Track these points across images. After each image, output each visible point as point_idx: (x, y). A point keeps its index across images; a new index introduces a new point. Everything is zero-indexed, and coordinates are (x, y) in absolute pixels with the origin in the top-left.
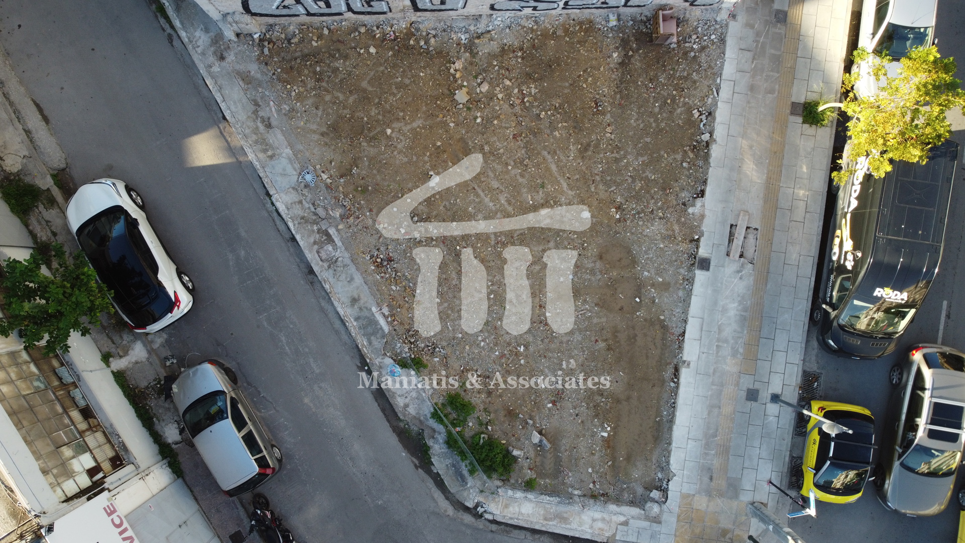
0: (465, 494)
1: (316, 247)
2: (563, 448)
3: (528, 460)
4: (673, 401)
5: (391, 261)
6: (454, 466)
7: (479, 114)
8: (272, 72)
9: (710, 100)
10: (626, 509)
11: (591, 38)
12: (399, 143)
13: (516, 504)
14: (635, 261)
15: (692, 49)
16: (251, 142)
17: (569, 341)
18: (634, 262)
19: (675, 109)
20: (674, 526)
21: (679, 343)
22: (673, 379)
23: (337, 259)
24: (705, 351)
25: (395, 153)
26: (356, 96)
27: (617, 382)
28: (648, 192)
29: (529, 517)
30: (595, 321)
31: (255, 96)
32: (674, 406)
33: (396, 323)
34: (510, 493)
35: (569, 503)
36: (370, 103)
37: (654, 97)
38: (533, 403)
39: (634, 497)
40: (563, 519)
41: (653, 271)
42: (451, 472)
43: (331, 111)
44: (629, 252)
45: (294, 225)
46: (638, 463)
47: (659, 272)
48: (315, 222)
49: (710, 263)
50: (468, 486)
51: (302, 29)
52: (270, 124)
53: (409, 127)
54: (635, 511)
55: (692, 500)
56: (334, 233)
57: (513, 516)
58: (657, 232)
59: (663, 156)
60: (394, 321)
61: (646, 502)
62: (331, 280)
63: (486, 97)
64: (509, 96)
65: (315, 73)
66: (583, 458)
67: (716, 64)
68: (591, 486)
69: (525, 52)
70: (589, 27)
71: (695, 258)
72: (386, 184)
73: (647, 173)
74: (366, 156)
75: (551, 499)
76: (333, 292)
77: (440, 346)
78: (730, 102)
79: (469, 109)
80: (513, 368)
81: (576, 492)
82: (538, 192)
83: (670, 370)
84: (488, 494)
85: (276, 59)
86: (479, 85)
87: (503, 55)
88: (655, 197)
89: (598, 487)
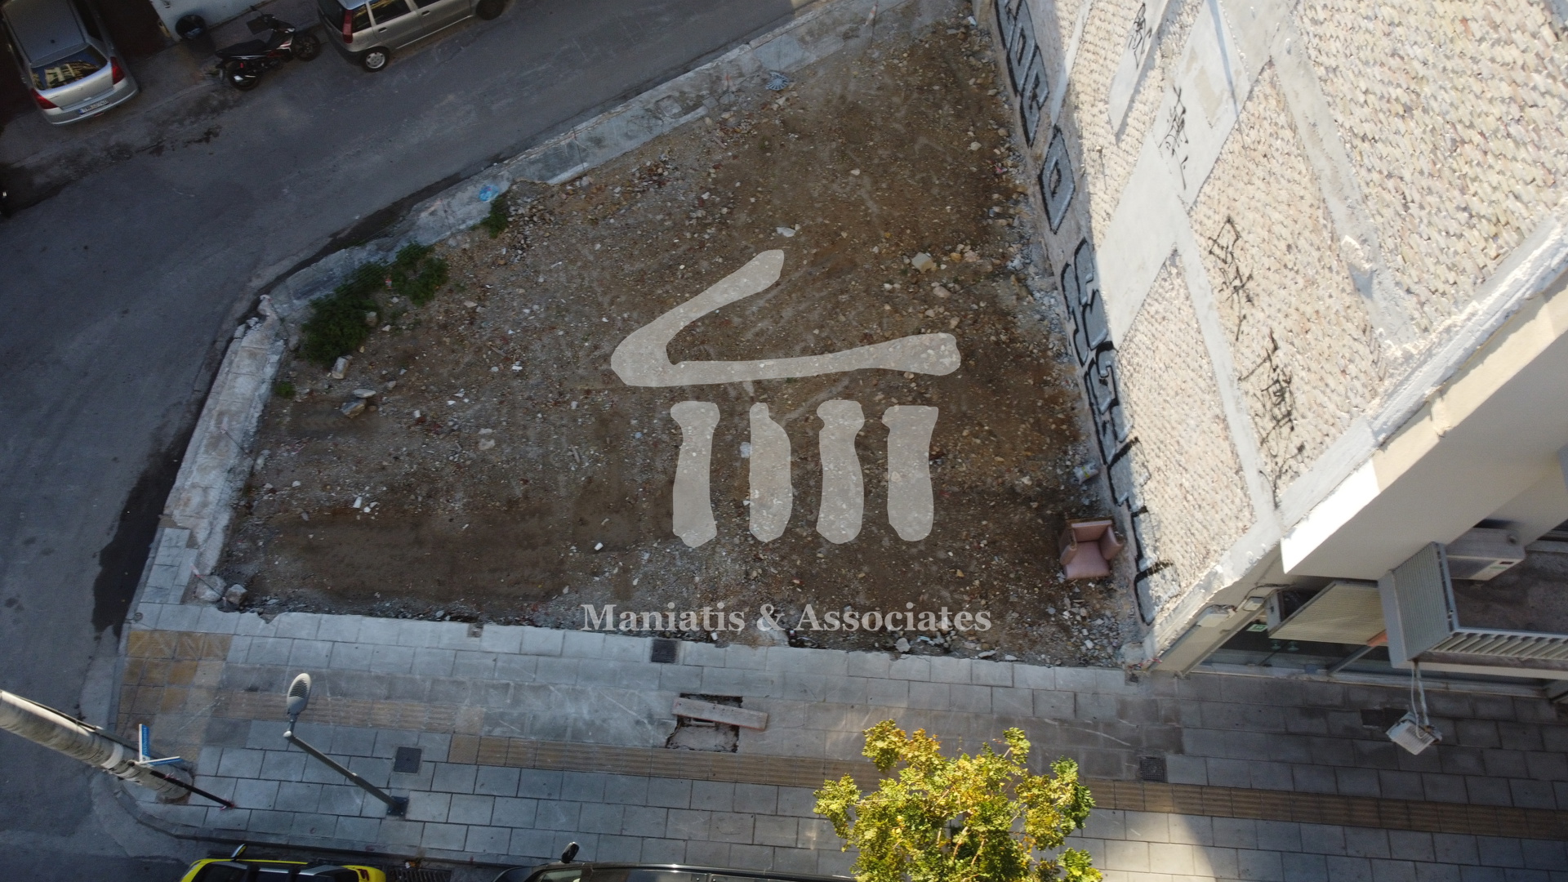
0: (282, 298)
1: (677, 94)
2: (340, 439)
3: (326, 388)
4: (410, 614)
5: (659, 185)
7: (897, 286)
8: (923, 38)
9: (972, 645)
10: (218, 540)
12: (840, 185)
13: (254, 369)
14: (667, 538)
16: (821, 18)
17: (528, 440)
18: (666, 536)
19: (946, 587)
20: (174, 628)
21: (517, 619)
22: (451, 612)
23: (660, 119)
24: (499, 664)
25: (824, 182)
26: (903, 131)
27: (451, 520)
28: (792, 550)
29: (230, 389)
30: (562, 478)
31: (887, 20)
32: (399, 615)
33: (564, 196)
35: (242, 449)
36: (896, 148)
37: (964, 550)
38: (423, 388)
39: (239, 559)
40: (215, 442)
41: (651, 568)
42: (321, 276)
43: (877, 103)
45: (707, 69)
46: (299, 564)
47: (648, 580)
48: (712, 92)
49: (665, 662)
50: (295, 301)
52: (849, 38)
53: (865, 196)
54: (212, 557)
55: (216, 656)
56: (697, 114)
57: (234, 365)
58: (721, 570)
60: (568, 194)
61: (225, 579)
62: (629, 113)
63: (927, 295)
64: (932, 326)
65: (930, 85)
66: (320, 472)
67: (1040, 653)
68: (269, 486)
69: (1008, 345)
70: (1067, 436)
71: (677, 637)
72: (776, 172)
73: (826, 546)
74: (816, 148)
75: (254, 421)
76: (610, 116)
77: (525, 255)
78: (972, 681)
79: (904, 272)
80: (485, 356)
81: (260, 461)
84: (277, 328)
85: (942, 42)
86: (945, 286)
87: (995, 312)
88: (785, 563)
89: (265, 498)
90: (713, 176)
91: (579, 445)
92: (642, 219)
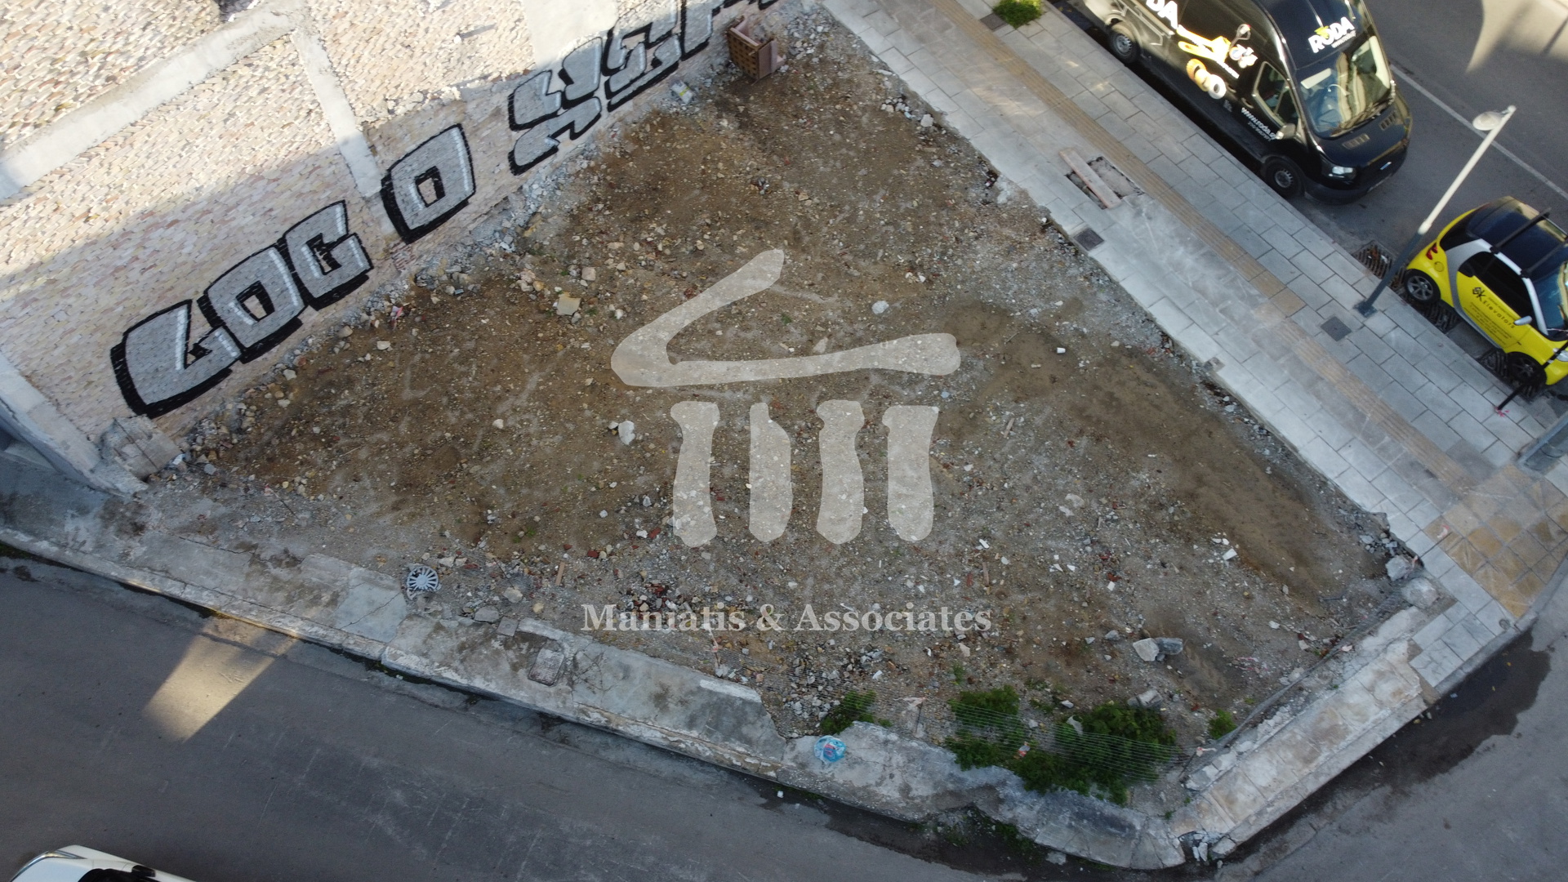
1: (522, 673)
2: (1200, 630)
3: (1176, 696)
4: (1256, 427)
5: (664, 592)
6: (1080, 816)
7: (612, 307)
8: (241, 489)
9: (887, 83)
10: (1388, 629)
11: (676, 128)
12: (528, 426)
13: (1240, 782)
14: (1005, 311)
15: (810, 56)
16: (279, 608)
17: (1035, 477)
18: (1004, 313)
19: (859, 122)
21: (1173, 352)
22: (1221, 402)
23: (574, 658)
24: (1216, 329)
25: (534, 442)
26: (407, 418)
27: (1159, 471)
28: (928, 223)
29: (1281, 782)
30: (1038, 421)
31: (237, 538)
32: (1266, 432)
33: (759, 677)
34: (1209, 771)
35: (1307, 700)
36: (438, 410)
37: (820, 128)
38: (1085, 604)
39: (1376, 602)
40: (1330, 734)
41: (1038, 302)
42: (1087, 831)
43: (382, 467)
44: (984, 307)
45: (456, 670)
46: (1320, 552)
47: (1048, 297)
48: (488, 637)
49: (1094, 233)
50: (1138, 828)
51: (250, 397)
52: (294, 558)
53: (524, 396)
54: (1402, 620)
55: (1447, 527)
56: (536, 627)
57: (1257, 808)
58: (992, 255)
59: (901, 175)
60: (753, 675)
61: (1399, 593)
62: (591, 700)
63: (602, 282)
64: (633, 259)
65: (315, 438)
66: (1244, 617)
67: (854, 49)
68: (1303, 645)
69: (606, 201)
70: (661, 118)
71: (1070, 244)
72: (556, 492)
73: (904, 206)
74: (492, 483)
75: (1277, 719)
76: (613, 717)
77: (862, 651)
78: (912, 67)
79: (592, 312)
80: (1002, 582)
81: (1296, 675)
82: (788, 332)
83: (1206, 396)
84: (1181, 811)
85: (235, 469)
86: (580, 276)
87: (579, 224)
88: (943, 221)
89: (1313, 638)
90: (609, 548)
91: (998, 433)
92: (722, 572)
